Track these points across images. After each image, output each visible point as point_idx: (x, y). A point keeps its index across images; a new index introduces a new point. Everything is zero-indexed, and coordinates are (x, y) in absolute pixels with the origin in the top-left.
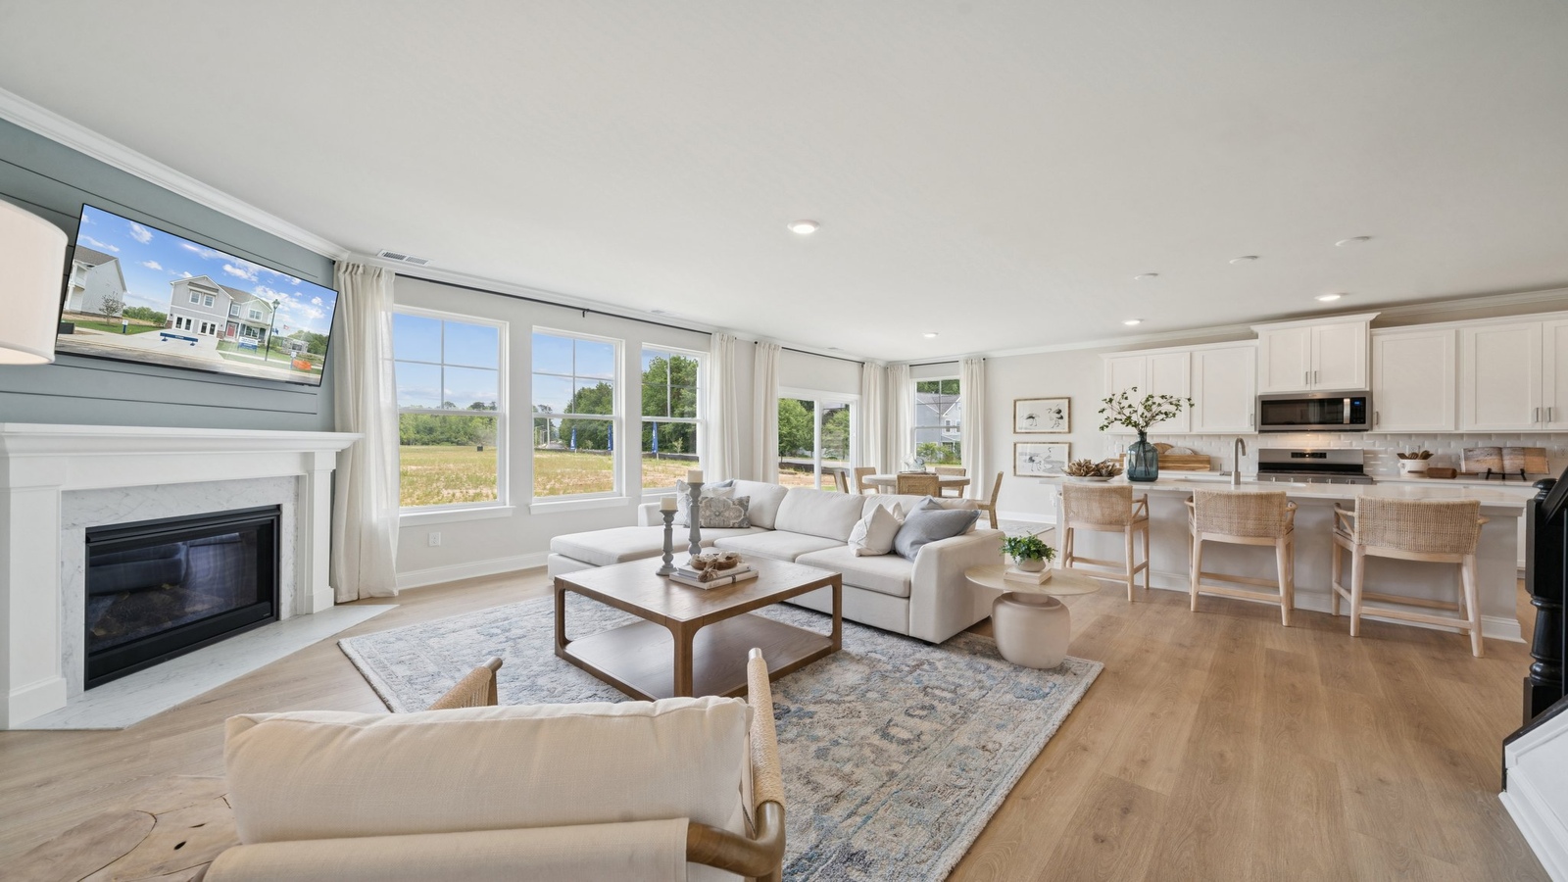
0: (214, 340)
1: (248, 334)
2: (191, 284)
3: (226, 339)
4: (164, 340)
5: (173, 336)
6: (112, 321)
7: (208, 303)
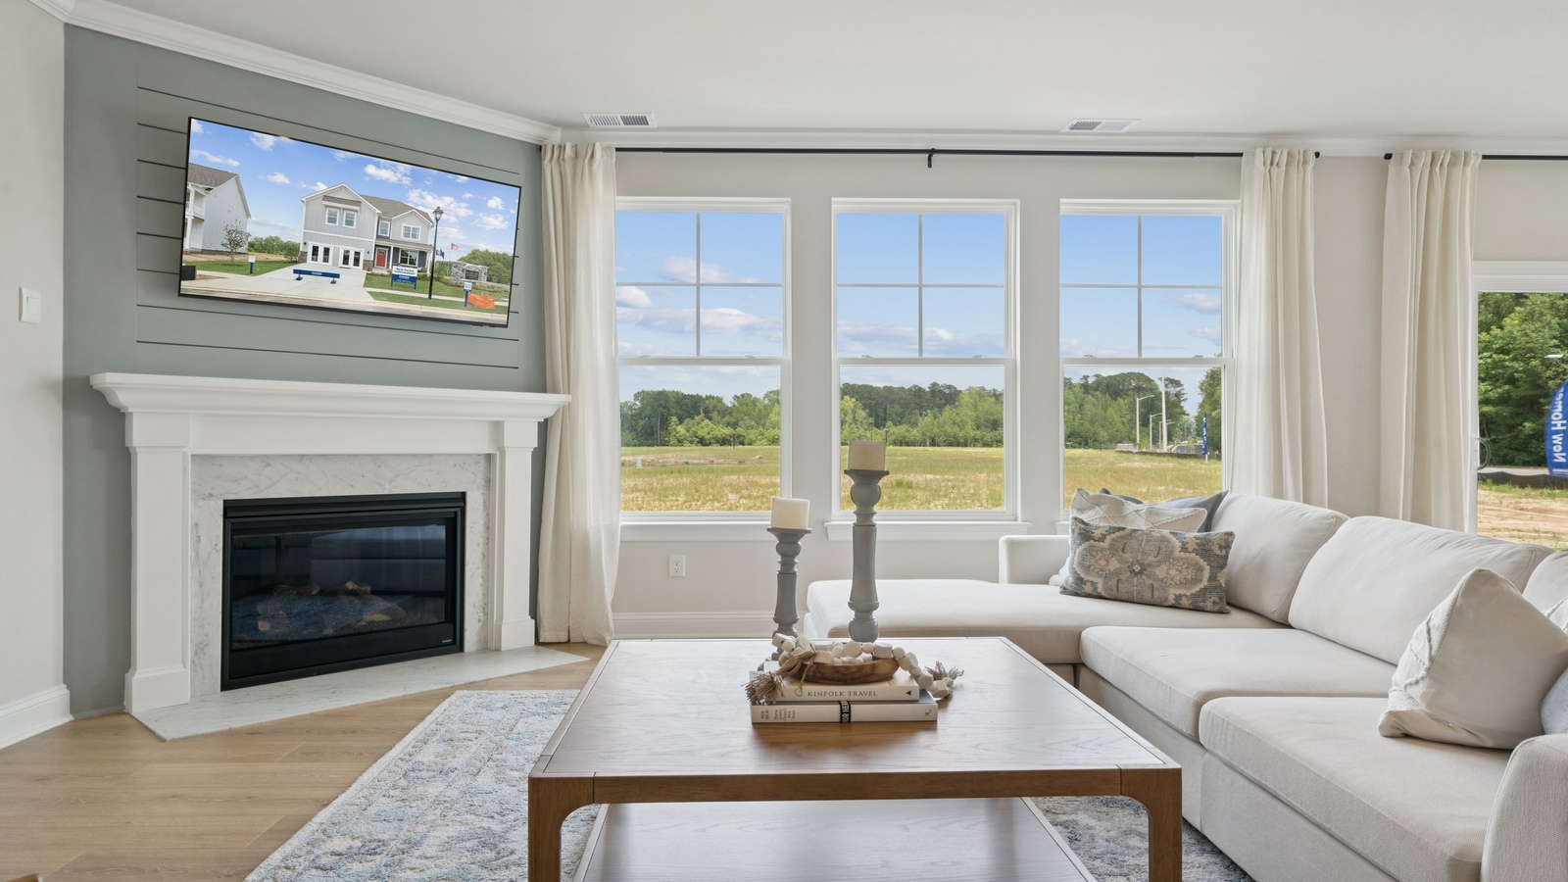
0: (358, 274)
1: (404, 261)
2: (326, 198)
3: (375, 271)
4: (299, 279)
5: (309, 273)
6: (237, 258)
7: (349, 222)
